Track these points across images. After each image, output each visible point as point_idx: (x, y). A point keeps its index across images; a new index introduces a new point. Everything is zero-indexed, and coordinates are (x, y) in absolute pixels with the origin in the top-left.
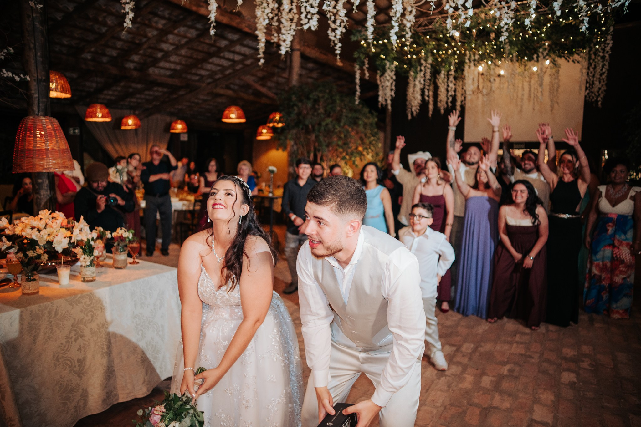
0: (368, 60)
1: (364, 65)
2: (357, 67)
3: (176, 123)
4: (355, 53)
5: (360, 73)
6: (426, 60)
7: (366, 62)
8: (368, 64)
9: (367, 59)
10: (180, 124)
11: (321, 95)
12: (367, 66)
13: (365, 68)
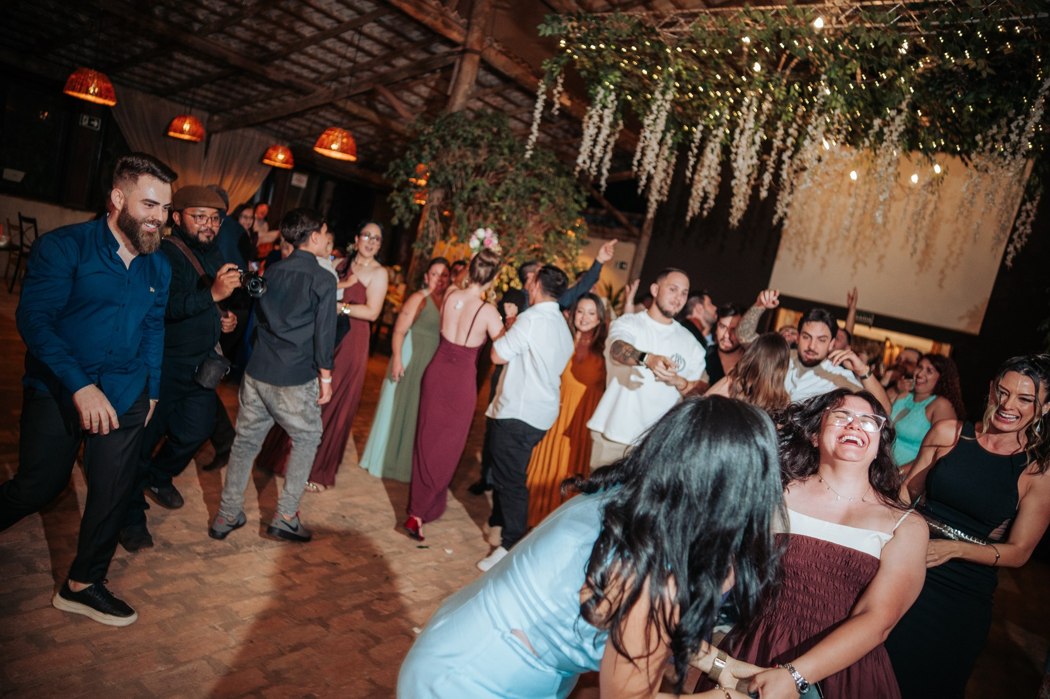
0: (565, 79)
1: (555, 86)
2: (543, 88)
3: (275, 148)
4: (545, 63)
5: (545, 101)
6: (663, 93)
7: (561, 81)
8: (563, 85)
9: (563, 75)
10: (283, 152)
11: (478, 132)
12: (560, 88)
13: (555, 92)
